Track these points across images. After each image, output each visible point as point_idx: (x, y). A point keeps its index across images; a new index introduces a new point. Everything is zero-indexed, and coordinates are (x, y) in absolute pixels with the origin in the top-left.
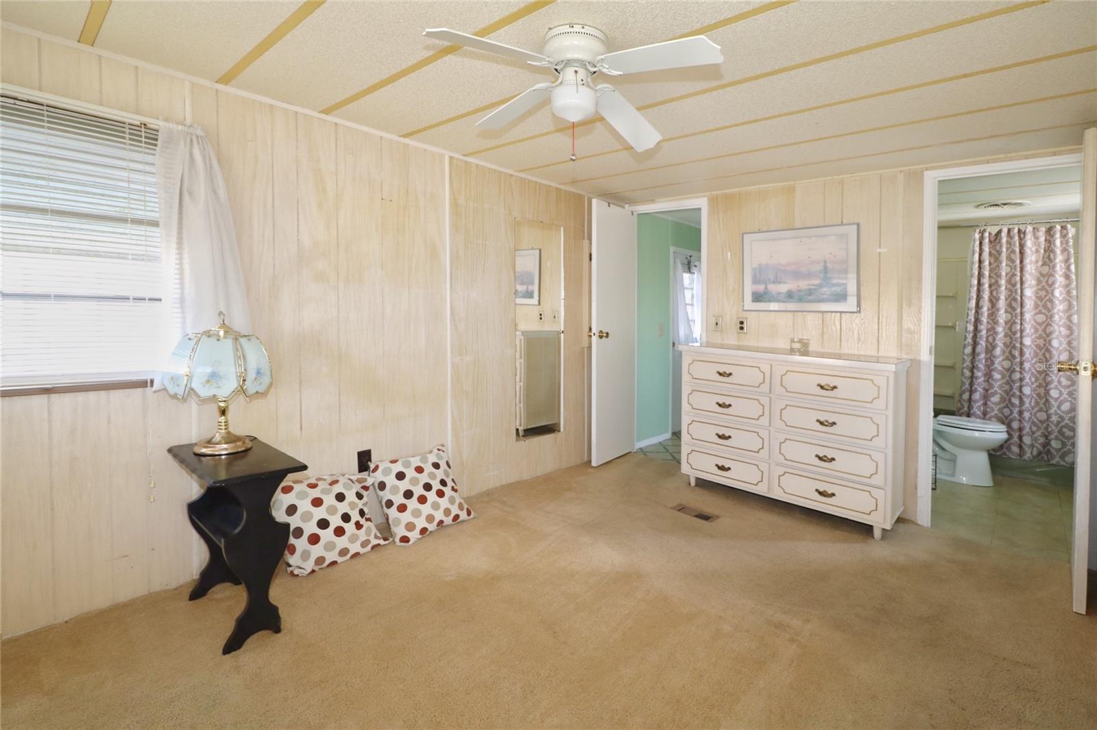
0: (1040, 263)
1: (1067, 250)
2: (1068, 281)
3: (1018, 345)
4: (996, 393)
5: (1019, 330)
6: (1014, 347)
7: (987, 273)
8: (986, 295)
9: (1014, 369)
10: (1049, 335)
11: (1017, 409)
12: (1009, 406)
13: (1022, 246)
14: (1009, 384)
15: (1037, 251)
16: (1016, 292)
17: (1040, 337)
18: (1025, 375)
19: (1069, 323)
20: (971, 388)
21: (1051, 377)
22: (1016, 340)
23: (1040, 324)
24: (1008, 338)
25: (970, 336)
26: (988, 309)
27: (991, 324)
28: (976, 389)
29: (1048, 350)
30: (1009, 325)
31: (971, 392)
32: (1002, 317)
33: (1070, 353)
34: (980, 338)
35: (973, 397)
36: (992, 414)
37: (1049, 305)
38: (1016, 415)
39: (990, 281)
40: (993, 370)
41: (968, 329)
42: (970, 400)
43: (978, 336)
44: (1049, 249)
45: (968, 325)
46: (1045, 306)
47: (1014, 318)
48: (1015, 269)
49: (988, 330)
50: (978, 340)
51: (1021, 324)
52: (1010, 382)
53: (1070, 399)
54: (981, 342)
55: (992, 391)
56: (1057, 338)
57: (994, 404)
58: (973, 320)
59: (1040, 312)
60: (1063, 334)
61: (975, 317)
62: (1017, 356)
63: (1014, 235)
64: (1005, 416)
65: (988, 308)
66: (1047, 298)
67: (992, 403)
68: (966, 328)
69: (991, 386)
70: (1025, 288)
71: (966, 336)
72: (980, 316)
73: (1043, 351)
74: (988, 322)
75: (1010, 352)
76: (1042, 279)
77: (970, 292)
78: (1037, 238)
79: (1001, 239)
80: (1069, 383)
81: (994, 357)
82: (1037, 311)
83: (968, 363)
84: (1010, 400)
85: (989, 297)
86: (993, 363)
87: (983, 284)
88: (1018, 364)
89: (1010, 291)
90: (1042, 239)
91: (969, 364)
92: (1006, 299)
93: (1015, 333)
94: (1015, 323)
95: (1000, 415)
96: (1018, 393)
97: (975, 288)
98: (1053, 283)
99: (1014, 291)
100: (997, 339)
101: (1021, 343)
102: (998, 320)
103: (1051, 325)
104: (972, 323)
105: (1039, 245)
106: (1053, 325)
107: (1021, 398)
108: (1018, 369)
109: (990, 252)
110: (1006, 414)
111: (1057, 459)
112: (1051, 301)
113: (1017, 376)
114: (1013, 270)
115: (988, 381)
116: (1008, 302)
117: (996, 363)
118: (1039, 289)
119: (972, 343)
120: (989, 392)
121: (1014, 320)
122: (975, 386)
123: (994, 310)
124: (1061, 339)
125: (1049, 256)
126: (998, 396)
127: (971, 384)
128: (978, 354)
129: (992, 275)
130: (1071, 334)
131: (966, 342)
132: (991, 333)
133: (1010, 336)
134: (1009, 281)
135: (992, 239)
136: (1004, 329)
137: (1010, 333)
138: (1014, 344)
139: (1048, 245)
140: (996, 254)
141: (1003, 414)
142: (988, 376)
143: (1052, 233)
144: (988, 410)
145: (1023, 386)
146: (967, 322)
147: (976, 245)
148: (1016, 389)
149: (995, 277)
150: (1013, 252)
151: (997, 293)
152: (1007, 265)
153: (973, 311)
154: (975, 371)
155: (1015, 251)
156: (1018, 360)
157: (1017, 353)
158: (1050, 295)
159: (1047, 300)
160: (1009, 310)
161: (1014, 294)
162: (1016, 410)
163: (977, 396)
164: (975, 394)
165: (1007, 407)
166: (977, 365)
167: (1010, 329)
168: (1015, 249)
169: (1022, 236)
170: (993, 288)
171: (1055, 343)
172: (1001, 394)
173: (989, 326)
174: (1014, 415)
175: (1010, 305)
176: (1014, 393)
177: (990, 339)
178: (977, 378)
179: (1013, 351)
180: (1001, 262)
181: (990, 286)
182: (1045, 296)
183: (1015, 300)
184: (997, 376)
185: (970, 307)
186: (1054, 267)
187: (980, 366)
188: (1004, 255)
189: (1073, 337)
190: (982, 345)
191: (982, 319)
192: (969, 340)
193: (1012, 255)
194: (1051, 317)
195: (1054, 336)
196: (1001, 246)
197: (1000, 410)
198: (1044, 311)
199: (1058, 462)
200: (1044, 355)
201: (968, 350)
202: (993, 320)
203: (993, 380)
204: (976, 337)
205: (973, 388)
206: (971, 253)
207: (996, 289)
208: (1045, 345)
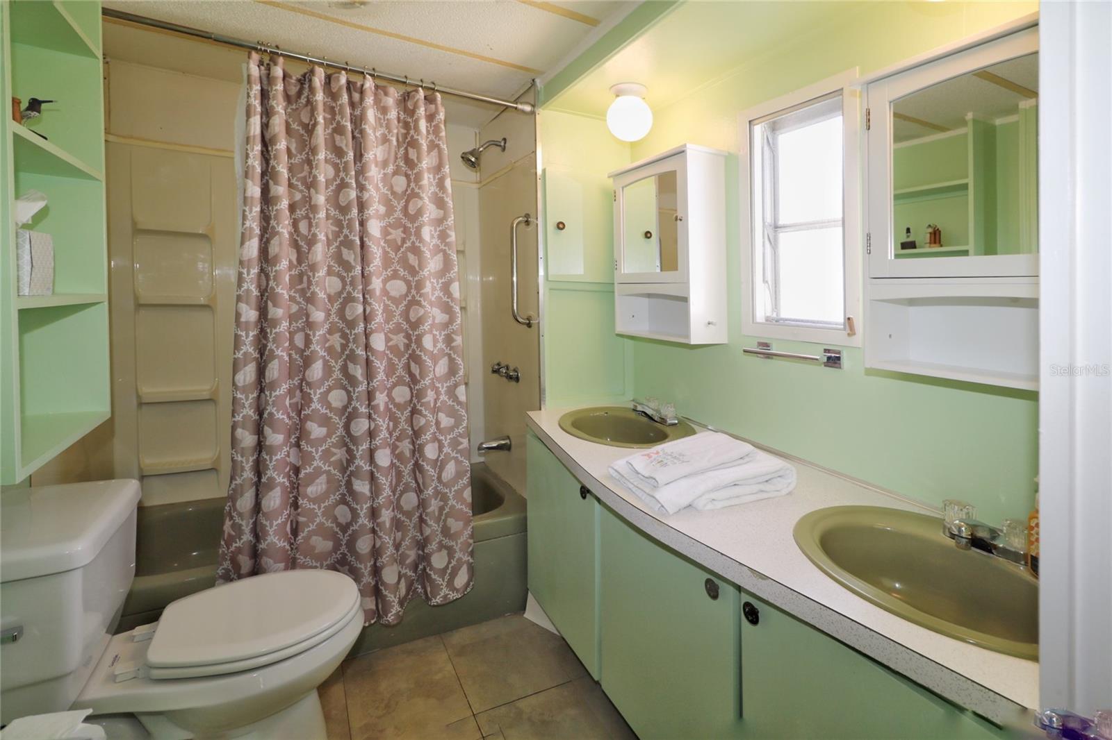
0: (391, 168)
1: (438, 146)
2: (442, 212)
3: (360, 352)
4: (318, 472)
5: (362, 317)
6: (352, 357)
7: (283, 170)
8: (284, 228)
9: (355, 409)
10: (415, 325)
11: (366, 506)
12: (349, 499)
13: (358, 121)
14: (346, 445)
15: (385, 140)
16: (350, 226)
17: (398, 329)
18: (380, 421)
19: (445, 299)
20: (259, 477)
21: (425, 416)
22: (355, 341)
23: (396, 301)
24: (337, 335)
25: (249, 337)
26: (291, 266)
27: (298, 303)
28: (271, 479)
29: (415, 358)
30: (336, 306)
31: (260, 487)
32: (325, 284)
33: (452, 361)
34: (275, 340)
35: (264, 503)
36: (312, 527)
37: (412, 260)
38: (364, 520)
39: (291, 195)
40: (308, 417)
41: (243, 319)
42: (257, 508)
43: (271, 337)
44: (408, 141)
45: (243, 307)
46: (404, 262)
47: (348, 288)
48: (346, 169)
49: (292, 318)
50: (270, 345)
51: (365, 302)
52: (348, 443)
53: (454, 454)
54: (279, 352)
55: (309, 470)
56: (431, 332)
57: (315, 500)
58: (255, 293)
59: (395, 276)
60: (437, 321)
61: (259, 286)
62: (360, 378)
63: (340, 88)
64: (339, 525)
65: (290, 261)
66: (408, 244)
67: (310, 500)
68: (238, 315)
69: (306, 458)
70: (367, 219)
71: (237, 337)
72: (272, 283)
73: (404, 360)
74: (292, 299)
75: (344, 369)
76: (395, 203)
77: (244, 218)
78: (384, 110)
79: (312, 90)
80: (452, 421)
81: (309, 384)
82: (389, 272)
83: (249, 412)
84: (349, 484)
85: (291, 234)
86: (307, 400)
87: (277, 199)
88: (365, 396)
89: (339, 223)
90: (393, 114)
91: (251, 413)
92: (329, 243)
93: (351, 324)
94: (353, 300)
95: (329, 524)
96: (367, 468)
97: (257, 209)
98: (420, 212)
99: (345, 223)
100: (314, 340)
101: (367, 347)
102: (314, 293)
103: (418, 303)
104: (253, 301)
105: (388, 127)
106: (423, 303)
107: (373, 478)
108: (363, 410)
109: (288, 125)
110: (342, 520)
111: (445, 591)
112: (416, 251)
113: (360, 427)
114: (342, 174)
115: (298, 445)
116: (333, 249)
117: (315, 399)
118: (390, 225)
119: (256, 355)
120: (301, 475)
121: (349, 293)
122: (270, 473)
123: (304, 267)
124: (435, 332)
125: (406, 154)
126: (323, 478)
127: (259, 469)
128: (273, 385)
129: (294, 181)
130: (451, 320)
131: (239, 355)
132: (300, 324)
133: (342, 331)
134: (334, 200)
135: (293, 90)
136: (328, 315)
137: (341, 325)
138: (352, 351)
139: (403, 131)
140: (302, 132)
141: (335, 520)
142: (299, 435)
143: (410, 105)
144: (301, 519)
145: (377, 448)
146: (239, 298)
147: (252, 94)
148: (362, 458)
149: (301, 187)
150: (339, 130)
151: (310, 225)
152: (326, 161)
153: (255, 271)
154: (267, 430)
155: (344, 127)
156: (362, 388)
157: (358, 371)
158: (413, 238)
159: (408, 249)
160: (336, 268)
161: (346, 231)
162: (364, 509)
163: (274, 500)
164: (271, 494)
165: (343, 501)
166: (271, 414)
167: (341, 313)
168: (343, 123)
169: (356, 96)
170: (300, 213)
171: (427, 342)
172: (328, 472)
173: (295, 308)
174: (360, 521)
175: (339, 258)
176: (358, 467)
177: (299, 340)
178: (271, 450)
179: (351, 366)
180: (314, 151)
181: (292, 208)
182: (404, 241)
183: (347, 243)
184: (316, 431)
185: (245, 258)
186: (418, 178)
187: (280, 415)
188: (321, 133)
189: (456, 326)
190: (280, 357)
191: (279, 290)
192: (248, 348)
193: (337, 137)
194: (419, 286)
195: (426, 327)
196: (313, 111)
197: (329, 513)
198: (402, 272)
199: (445, 597)
200: (407, 368)
201: (247, 374)
202: (303, 292)
203: (309, 442)
204: (266, 337)
205: (263, 480)
206: (241, 112)
207: (307, 217)
208: (407, 346)
